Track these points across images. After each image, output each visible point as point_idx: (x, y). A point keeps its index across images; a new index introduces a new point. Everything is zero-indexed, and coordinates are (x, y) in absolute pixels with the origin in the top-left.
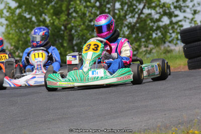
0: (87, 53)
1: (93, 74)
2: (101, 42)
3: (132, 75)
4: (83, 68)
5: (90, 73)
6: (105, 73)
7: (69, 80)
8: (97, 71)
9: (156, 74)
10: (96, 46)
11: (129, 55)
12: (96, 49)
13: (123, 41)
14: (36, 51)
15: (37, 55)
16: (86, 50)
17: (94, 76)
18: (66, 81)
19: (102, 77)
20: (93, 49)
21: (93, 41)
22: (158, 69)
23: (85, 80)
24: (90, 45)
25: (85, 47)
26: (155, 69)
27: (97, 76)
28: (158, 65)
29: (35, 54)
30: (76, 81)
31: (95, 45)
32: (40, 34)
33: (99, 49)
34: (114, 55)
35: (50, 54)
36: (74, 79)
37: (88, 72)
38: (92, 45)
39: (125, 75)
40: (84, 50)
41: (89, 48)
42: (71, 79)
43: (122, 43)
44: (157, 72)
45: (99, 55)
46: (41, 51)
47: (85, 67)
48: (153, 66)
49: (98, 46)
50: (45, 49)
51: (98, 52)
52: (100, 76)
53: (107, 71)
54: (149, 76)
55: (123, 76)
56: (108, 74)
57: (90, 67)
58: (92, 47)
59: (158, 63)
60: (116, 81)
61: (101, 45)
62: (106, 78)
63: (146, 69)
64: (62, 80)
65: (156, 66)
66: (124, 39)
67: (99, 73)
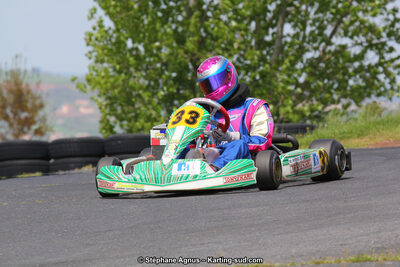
0: (174, 129)
1: (179, 169)
2: (206, 106)
3: (255, 173)
4: (163, 157)
6: (203, 167)
7: (135, 180)
8: (187, 163)
9: (313, 171)
10: (193, 115)
11: (265, 131)
12: (192, 121)
13: (255, 104)
16: (174, 123)
17: (181, 173)
18: (129, 182)
19: (195, 176)
20: (187, 121)
21: (190, 105)
22: (320, 161)
23: (163, 181)
24: (183, 112)
25: (173, 117)
26: (312, 162)
27: (186, 173)
28: (320, 153)
30: (147, 181)
31: (191, 112)
33: (199, 120)
36: (143, 177)
37: (170, 165)
39: (243, 170)
40: (171, 121)
41: (180, 119)
42: (138, 177)
44: (316, 167)
45: (197, 132)
47: (167, 156)
48: (306, 157)
49: (197, 115)
51: (196, 127)
52: (192, 174)
53: (207, 165)
54: (296, 175)
55: (237, 174)
56: (210, 170)
57: (176, 156)
58: (186, 116)
59: (322, 149)
60: (222, 183)
61: (203, 113)
62: (204, 178)
63: (292, 161)
64: (123, 179)
65: (315, 155)
66: (256, 101)
67: (190, 168)
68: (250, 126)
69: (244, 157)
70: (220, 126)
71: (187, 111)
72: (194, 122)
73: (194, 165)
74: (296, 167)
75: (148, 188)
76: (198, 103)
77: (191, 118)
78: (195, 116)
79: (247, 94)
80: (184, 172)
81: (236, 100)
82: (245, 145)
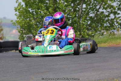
0: (47, 36)
1: (50, 48)
2: (56, 29)
3: (73, 50)
4: (44, 44)
5: (48, 47)
6: (57, 48)
7: (36, 51)
8: (52, 46)
11: (73, 37)
12: (52, 33)
16: (46, 34)
17: (50, 49)
18: (33, 52)
19: (55, 50)
20: (51, 33)
21: (51, 28)
23: (45, 52)
24: (49, 30)
26: (88, 47)
27: (52, 49)
28: (90, 44)
30: (40, 52)
31: (52, 30)
33: (54, 33)
34: (64, 37)
36: (38, 50)
37: (47, 47)
41: (48, 32)
42: (36, 50)
43: (69, 30)
45: (54, 36)
47: (46, 44)
48: (87, 45)
53: (58, 47)
54: (84, 51)
55: (68, 50)
56: (59, 49)
57: (48, 44)
60: (63, 53)
61: (55, 31)
62: (58, 51)
63: (83, 46)
64: (32, 51)
65: (89, 45)
66: (70, 27)
67: (53, 48)
68: (68, 35)
72: (53, 33)
75: (40, 54)
76: (53, 27)
77: (52, 32)
79: (67, 25)
80: (51, 49)
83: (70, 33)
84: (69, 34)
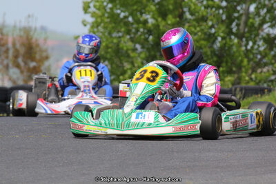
0: (136, 84)
1: (137, 117)
2: (165, 68)
3: (199, 125)
4: (125, 107)
5: (134, 115)
6: (156, 117)
7: (101, 124)
8: (144, 113)
9: (250, 128)
10: (154, 74)
13: (206, 69)
14: (82, 67)
15: (83, 73)
16: (138, 79)
17: (138, 121)
18: (95, 125)
19: (150, 124)
20: (148, 79)
21: (153, 66)
22: (256, 120)
23: (123, 126)
24: (145, 71)
25: (137, 75)
26: (249, 121)
28: (257, 114)
29: (80, 71)
30: (111, 126)
31: (152, 72)
32: (91, 44)
33: (158, 79)
35: (99, 73)
36: (107, 122)
37: (130, 114)
38: (149, 72)
39: (189, 122)
40: (135, 77)
41: (142, 76)
42: (103, 122)
43: (206, 73)
44: (253, 125)
45: (156, 89)
46: (89, 67)
47: (128, 106)
48: (244, 116)
49: (157, 74)
50: (94, 65)
51: (155, 85)
52: (147, 122)
53: (160, 115)
54: (235, 130)
55: (183, 125)
56: (162, 120)
57: (135, 107)
58: (148, 75)
59: (259, 110)
60: (171, 132)
61: (162, 73)
62: (157, 126)
63: (232, 119)
64: (92, 123)
65: (252, 115)
66: (208, 67)
67: (146, 117)
69: (192, 112)
70: (175, 85)
71: (149, 71)
72: (153, 80)
73: (150, 115)
74: (235, 124)
75: (110, 131)
76: (159, 65)
77: (152, 76)
78: (155, 75)
79: (201, 60)
80: (141, 120)
81: (190, 66)
82: (194, 101)
83: (206, 82)
84: (205, 85)
